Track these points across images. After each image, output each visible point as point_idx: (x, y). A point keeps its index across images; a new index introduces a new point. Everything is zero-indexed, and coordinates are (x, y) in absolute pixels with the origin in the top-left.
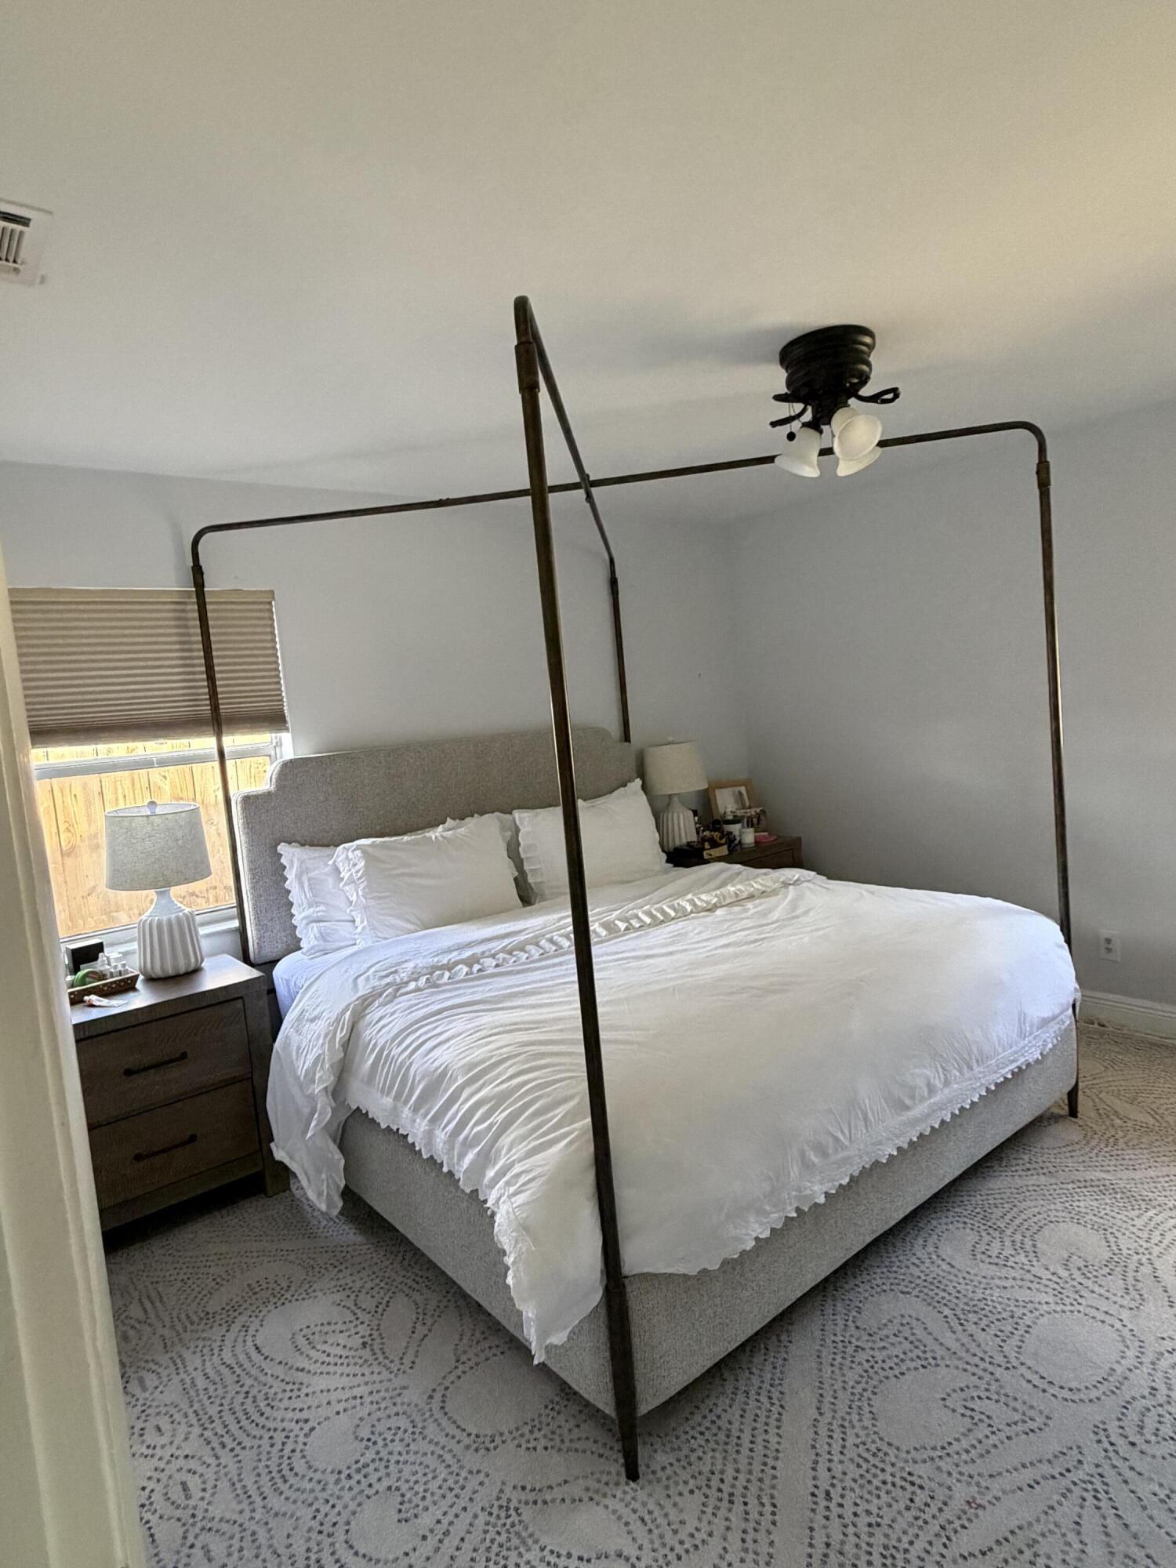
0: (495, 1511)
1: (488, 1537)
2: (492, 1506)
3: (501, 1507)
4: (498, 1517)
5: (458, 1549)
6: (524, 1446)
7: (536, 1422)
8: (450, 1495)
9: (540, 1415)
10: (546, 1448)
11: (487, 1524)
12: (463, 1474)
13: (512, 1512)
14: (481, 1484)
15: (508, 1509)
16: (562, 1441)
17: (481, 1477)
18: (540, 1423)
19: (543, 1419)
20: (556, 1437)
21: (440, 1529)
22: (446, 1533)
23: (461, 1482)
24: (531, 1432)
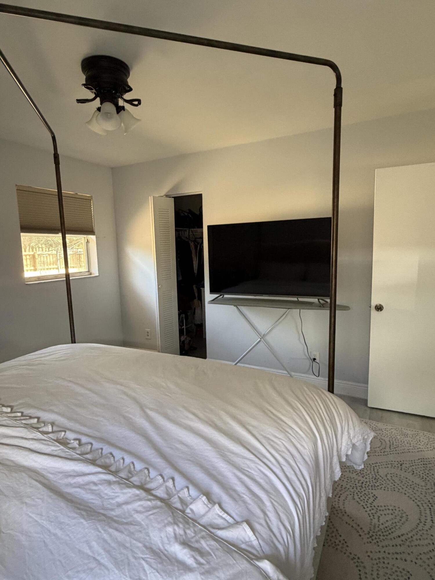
0: (375, 541)
1: (384, 538)
2: (375, 543)
3: (372, 540)
4: (376, 539)
5: (397, 546)
6: (346, 545)
7: (333, 545)
8: (386, 562)
9: (329, 546)
10: (340, 536)
11: (381, 541)
12: (375, 562)
13: (370, 535)
14: (371, 552)
15: (371, 537)
16: (333, 532)
17: (369, 554)
18: (332, 544)
19: (330, 543)
20: (334, 535)
21: (398, 556)
22: (397, 553)
23: (378, 561)
24: (338, 545)
